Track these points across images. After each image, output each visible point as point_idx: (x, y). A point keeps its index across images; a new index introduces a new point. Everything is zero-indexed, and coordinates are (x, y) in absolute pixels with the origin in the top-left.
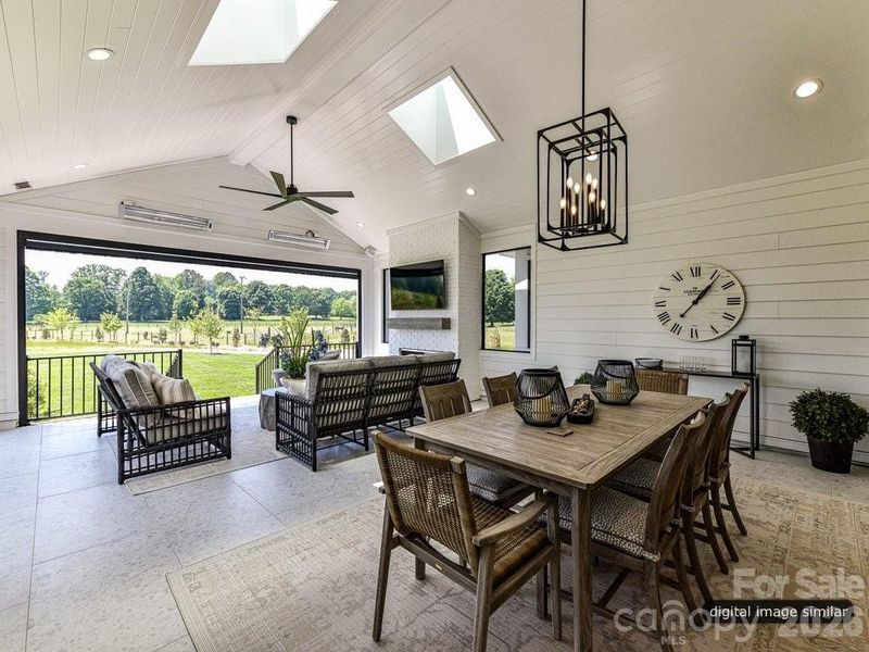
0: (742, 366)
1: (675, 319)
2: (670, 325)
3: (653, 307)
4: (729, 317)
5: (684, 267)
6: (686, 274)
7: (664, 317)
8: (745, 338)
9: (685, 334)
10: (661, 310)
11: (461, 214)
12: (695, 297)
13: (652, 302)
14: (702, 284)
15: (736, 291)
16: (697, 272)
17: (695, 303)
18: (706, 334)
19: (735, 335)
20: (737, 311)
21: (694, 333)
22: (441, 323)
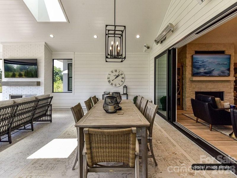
0: (125, 92)
1: (112, 82)
2: (111, 83)
3: (107, 79)
4: (122, 81)
5: (113, 69)
6: (114, 71)
7: (109, 81)
8: (125, 86)
9: (114, 85)
10: (109, 80)
11: (45, 43)
12: (116, 77)
13: (107, 78)
14: (117, 74)
15: (123, 76)
16: (116, 71)
17: (116, 78)
18: (118, 85)
19: (123, 85)
20: (123, 80)
21: (116, 85)
22: (36, 83)
